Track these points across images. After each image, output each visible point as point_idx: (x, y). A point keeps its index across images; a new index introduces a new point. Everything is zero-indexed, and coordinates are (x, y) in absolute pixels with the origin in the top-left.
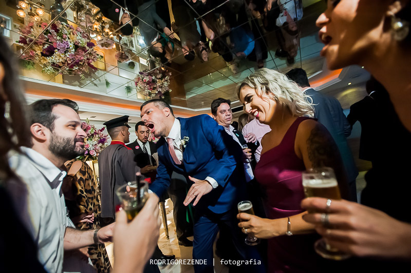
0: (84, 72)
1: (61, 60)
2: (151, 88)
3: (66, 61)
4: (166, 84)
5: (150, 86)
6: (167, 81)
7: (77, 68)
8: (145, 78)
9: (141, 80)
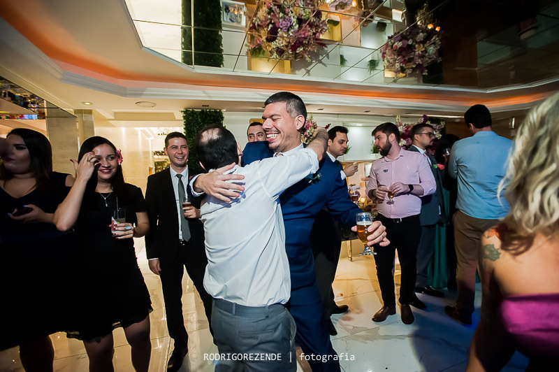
0: (310, 53)
1: (284, 43)
2: (405, 60)
3: (289, 42)
4: (432, 50)
5: (403, 57)
6: (434, 43)
7: (302, 49)
8: (396, 44)
9: (389, 48)
